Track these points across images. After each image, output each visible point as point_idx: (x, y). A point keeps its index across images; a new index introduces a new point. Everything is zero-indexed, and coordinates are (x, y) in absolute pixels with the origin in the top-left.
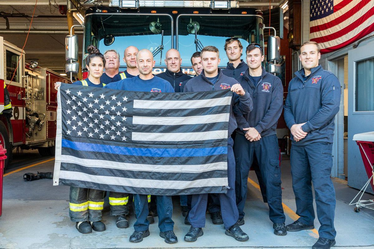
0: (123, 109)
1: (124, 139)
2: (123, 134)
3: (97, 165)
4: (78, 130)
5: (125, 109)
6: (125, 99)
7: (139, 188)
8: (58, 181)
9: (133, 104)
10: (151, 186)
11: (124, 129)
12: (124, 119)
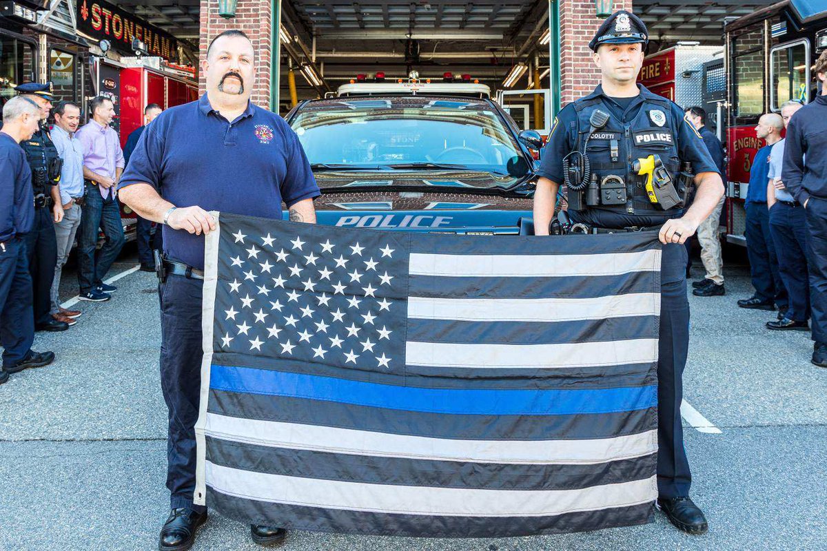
0: (381, 277)
1: (383, 361)
3: (295, 441)
5: (386, 279)
6: (387, 252)
7: (427, 517)
8: (204, 493)
9: (407, 265)
10: (465, 512)
11: (384, 333)
12: (385, 305)
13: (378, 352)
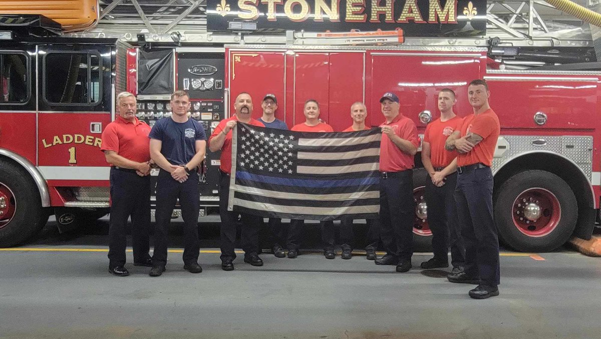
0: (289, 145)
1: (290, 172)
2: (290, 167)
4: (250, 163)
5: (291, 146)
6: (291, 138)
8: (232, 207)
9: (298, 142)
11: (290, 163)
12: (290, 154)
13: (288, 169)
